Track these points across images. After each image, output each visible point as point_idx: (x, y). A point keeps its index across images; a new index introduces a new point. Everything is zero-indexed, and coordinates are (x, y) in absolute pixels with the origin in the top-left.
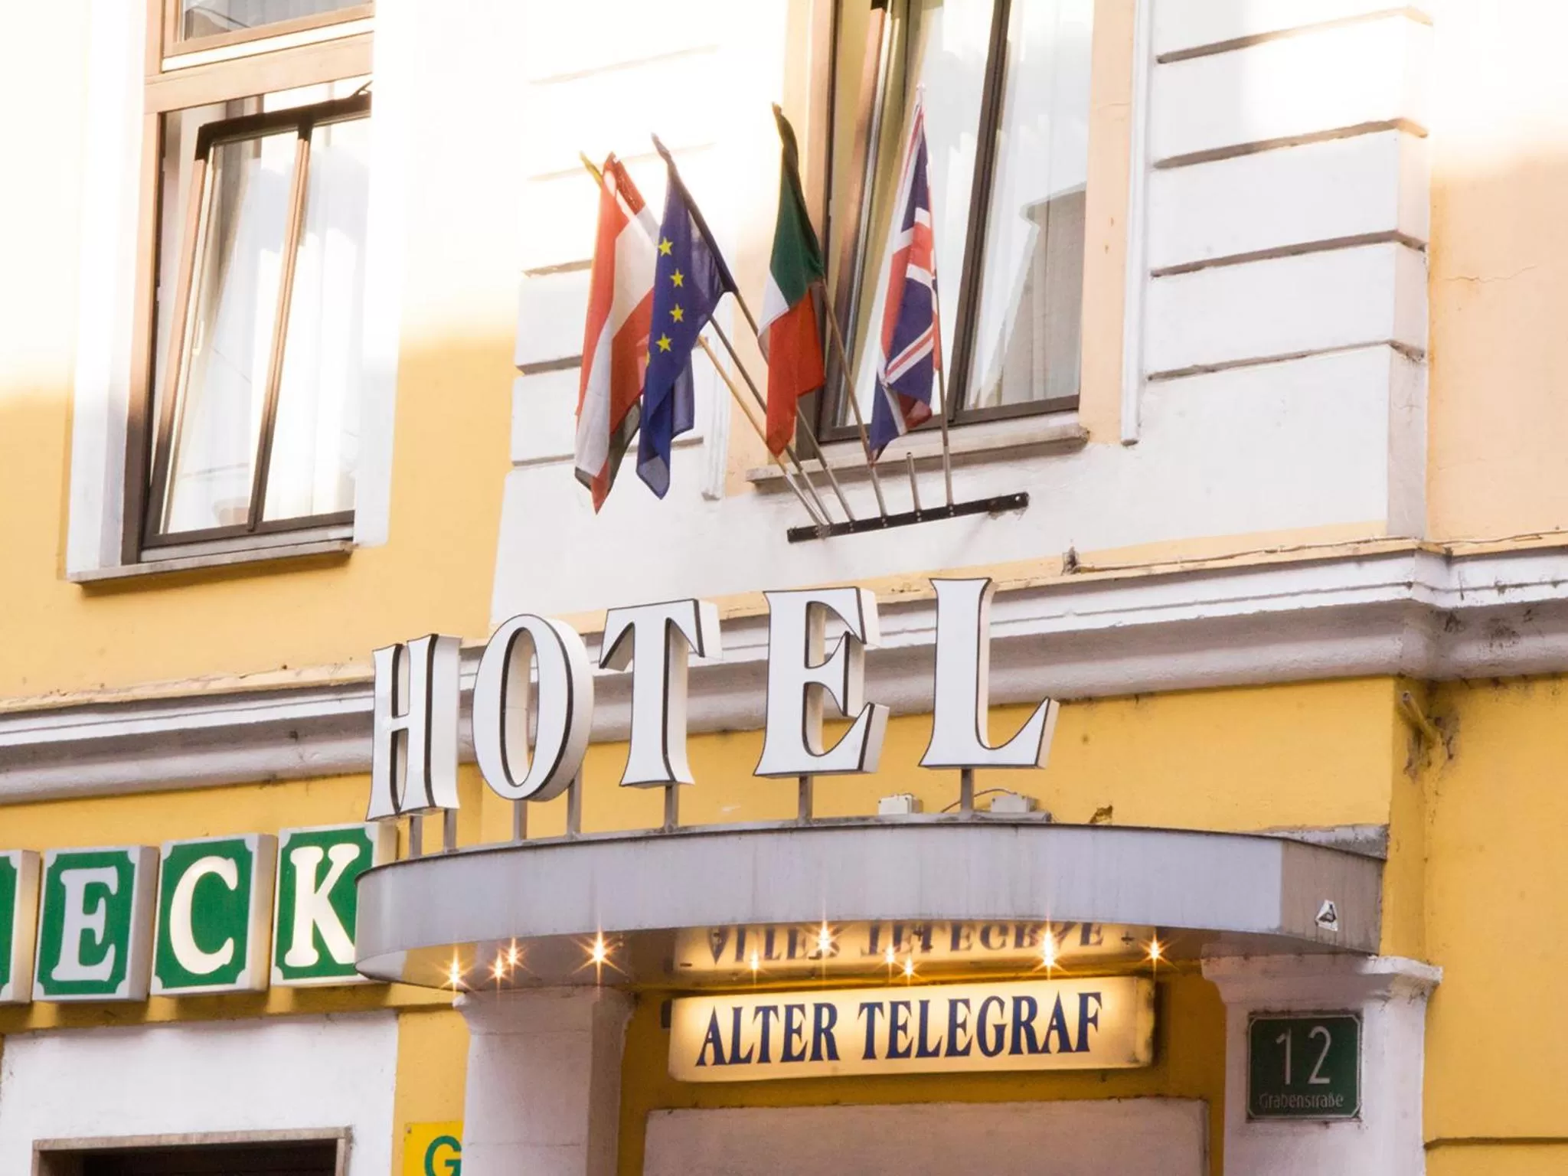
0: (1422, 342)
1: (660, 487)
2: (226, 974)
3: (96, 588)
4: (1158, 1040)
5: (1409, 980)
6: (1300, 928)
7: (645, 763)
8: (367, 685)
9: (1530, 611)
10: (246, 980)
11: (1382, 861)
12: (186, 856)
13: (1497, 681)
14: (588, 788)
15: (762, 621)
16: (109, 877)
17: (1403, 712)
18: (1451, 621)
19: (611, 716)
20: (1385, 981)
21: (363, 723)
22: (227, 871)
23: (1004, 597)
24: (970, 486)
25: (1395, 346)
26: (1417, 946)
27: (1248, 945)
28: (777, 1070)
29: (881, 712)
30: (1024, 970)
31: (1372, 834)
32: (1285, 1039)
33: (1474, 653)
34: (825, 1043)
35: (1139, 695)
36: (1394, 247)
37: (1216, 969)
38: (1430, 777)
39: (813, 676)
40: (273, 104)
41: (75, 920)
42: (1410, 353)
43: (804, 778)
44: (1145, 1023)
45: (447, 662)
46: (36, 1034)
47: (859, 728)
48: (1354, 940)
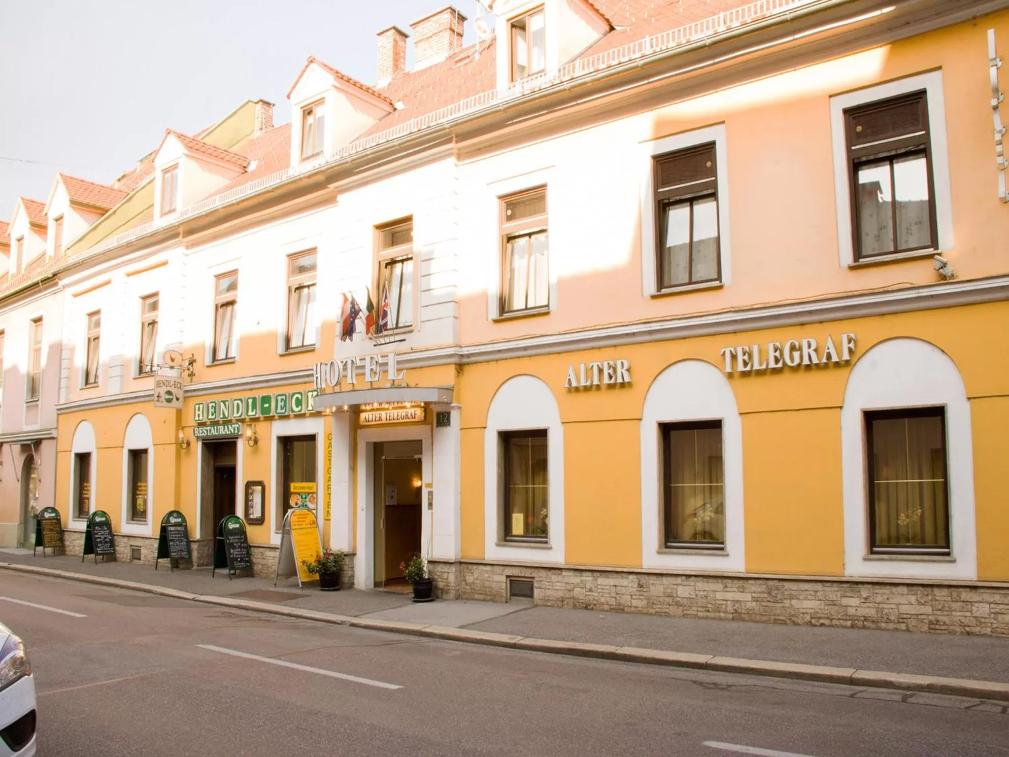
0: (458, 316)
1: (351, 340)
2: (300, 411)
3: (281, 356)
4: (425, 417)
5: (457, 407)
6: (441, 400)
7: (349, 380)
8: (312, 370)
9: (472, 354)
10: (303, 412)
11: (453, 390)
12: (294, 394)
13: (468, 364)
14: (342, 384)
15: (364, 359)
16: (284, 397)
17: (456, 369)
18: (462, 356)
19: (345, 373)
20: (453, 407)
21: (312, 375)
22: (299, 396)
23: (398, 355)
24: (398, 338)
25: (454, 317)
26: (459, 401)
27: (435, 403)
28: (374, 423)
29: (381, 372)
30: (404, 407)
31: (452, 386)
32: (441, 416)
33: (465, 360)
34: (380, 419)
35: (421, 367)
36: (453, 303)
37: (432, 406)
38: (460, 378)
39: (372, 367)
40: (305, 284)
41: (280, 404)
42: (456, 318)
43: (371, 382)
44: (423, 414)
45: (323, 366)
46: (276, 420)
47: (378, 375)
48: (449, 402)
